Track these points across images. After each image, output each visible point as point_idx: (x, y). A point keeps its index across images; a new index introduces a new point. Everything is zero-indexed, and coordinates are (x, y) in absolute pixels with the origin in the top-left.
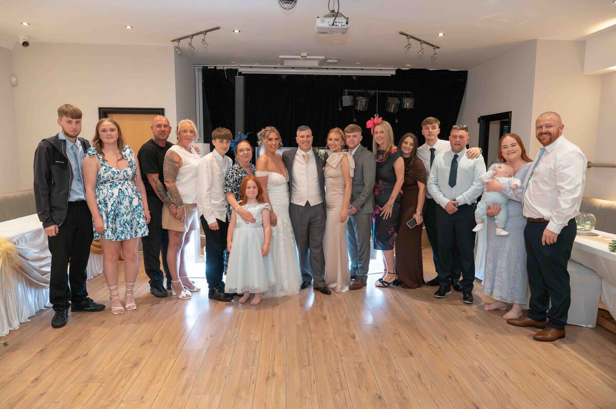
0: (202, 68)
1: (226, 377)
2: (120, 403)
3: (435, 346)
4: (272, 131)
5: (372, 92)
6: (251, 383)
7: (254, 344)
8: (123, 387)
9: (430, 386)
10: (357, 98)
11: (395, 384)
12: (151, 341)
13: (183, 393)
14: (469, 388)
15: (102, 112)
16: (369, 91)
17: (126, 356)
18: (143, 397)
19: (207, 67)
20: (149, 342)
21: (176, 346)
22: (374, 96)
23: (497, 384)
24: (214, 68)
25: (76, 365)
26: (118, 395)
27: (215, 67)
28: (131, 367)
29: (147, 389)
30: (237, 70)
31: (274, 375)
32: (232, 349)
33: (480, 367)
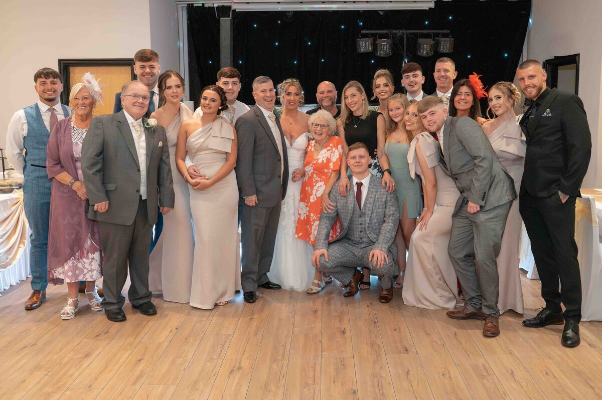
0: (186, 5)
1: (185, 370)
2: (66, 391)
3: (439, 343)
4: (292, 84)
5: (399, 32)
6: (212, 375)
7: (224, 337)
8: (70, 376)
9: (416, 383)
10: (379, 41)
11: (376, 380)
12: (107, 332)
13: (134, 383)
14: (463, 385)
15: (62, 65)
16: (394, 31)
17: (78, 346)
18: (90, 386)
19: (192, 4)
20: (105, 334)
21: (135, 338)
22: (402, 38)
23: (497, 382)
24: (201, 5)
25: (23, 354)
26: (65, 384)
27: (203, 4)
28: (82, 357)
29: (96, 379)
30: (230, 7)
31: (240, 368)
32: (198, 343)
33: (484, 366)
